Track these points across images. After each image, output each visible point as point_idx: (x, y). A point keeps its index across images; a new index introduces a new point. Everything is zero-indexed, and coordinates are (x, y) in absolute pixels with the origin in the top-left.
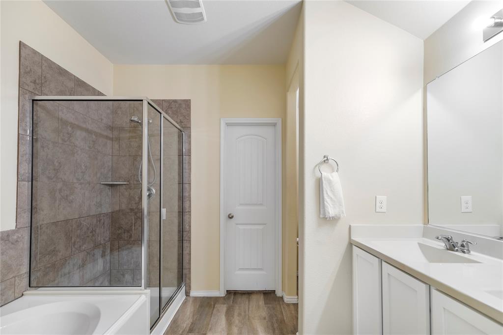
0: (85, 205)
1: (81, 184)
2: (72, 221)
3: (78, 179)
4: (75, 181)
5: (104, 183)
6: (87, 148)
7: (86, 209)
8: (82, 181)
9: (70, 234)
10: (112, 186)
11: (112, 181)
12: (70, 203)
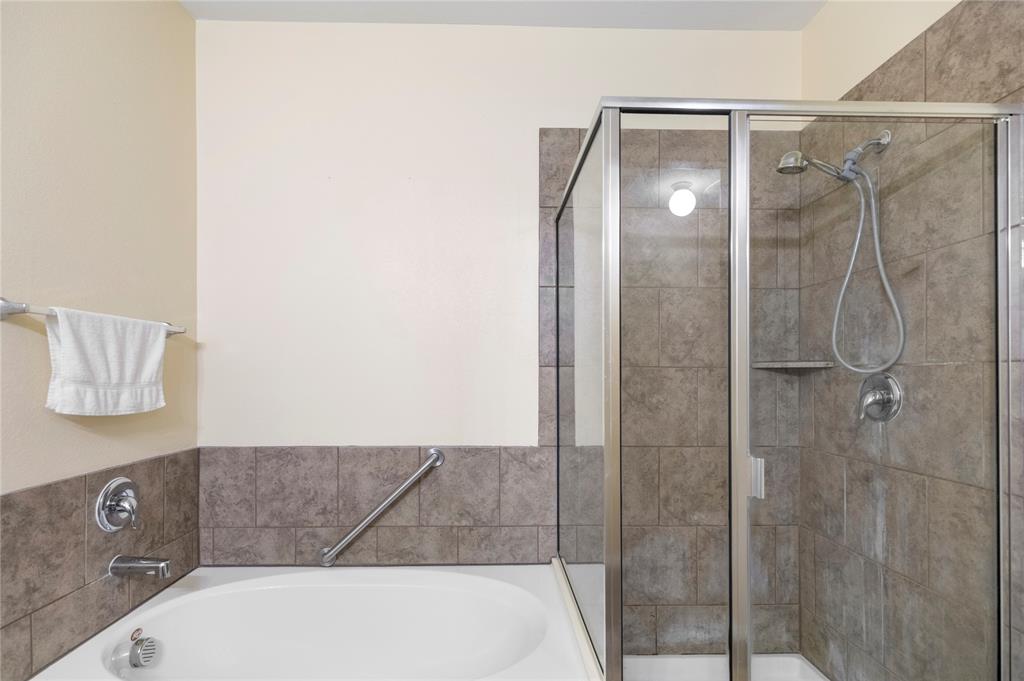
0: (696, 419)
1: (682, 369)
2: (658, 451)
3: (674, 359)
4: (665, 363)
5: (765, 365)
6: (702, 284)
7: (700, 428)
8: (686, 362)
9: (653, 478)
10: (800, 372)
11: (800, 360)
12: (650, 410)
